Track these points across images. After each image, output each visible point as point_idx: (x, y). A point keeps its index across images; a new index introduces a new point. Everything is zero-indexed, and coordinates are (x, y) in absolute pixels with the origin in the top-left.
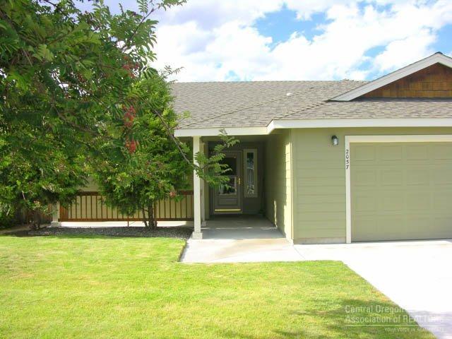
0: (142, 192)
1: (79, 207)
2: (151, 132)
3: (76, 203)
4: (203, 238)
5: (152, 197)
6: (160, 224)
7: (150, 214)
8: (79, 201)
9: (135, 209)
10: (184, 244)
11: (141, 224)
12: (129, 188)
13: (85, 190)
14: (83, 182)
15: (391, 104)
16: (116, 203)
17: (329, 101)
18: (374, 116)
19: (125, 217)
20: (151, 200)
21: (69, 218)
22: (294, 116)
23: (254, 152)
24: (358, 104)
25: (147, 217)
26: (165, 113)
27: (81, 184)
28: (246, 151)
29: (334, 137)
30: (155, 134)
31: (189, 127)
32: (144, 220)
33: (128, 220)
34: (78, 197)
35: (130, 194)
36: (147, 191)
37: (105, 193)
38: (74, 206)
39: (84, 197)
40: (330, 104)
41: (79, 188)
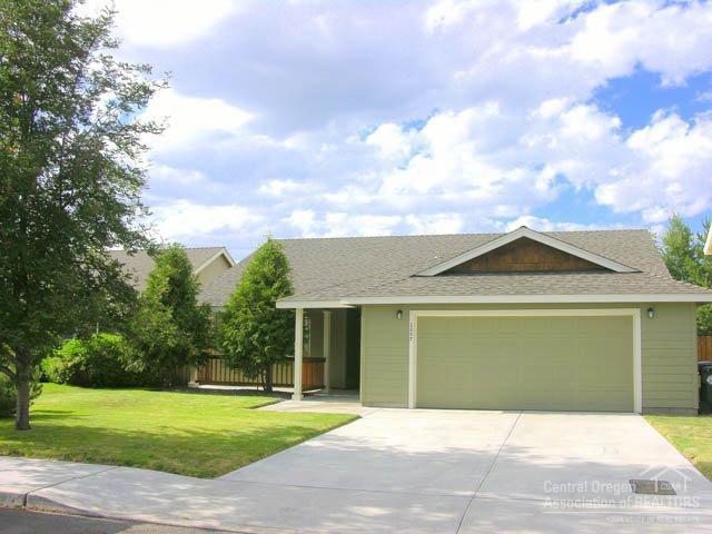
6: (274, 389)
7: (268, 379)
11: (261, 388)
17: (414, 276)
25: (265, 382)
32: (262, 385)
39: (214, 360)
40: (414, 279)
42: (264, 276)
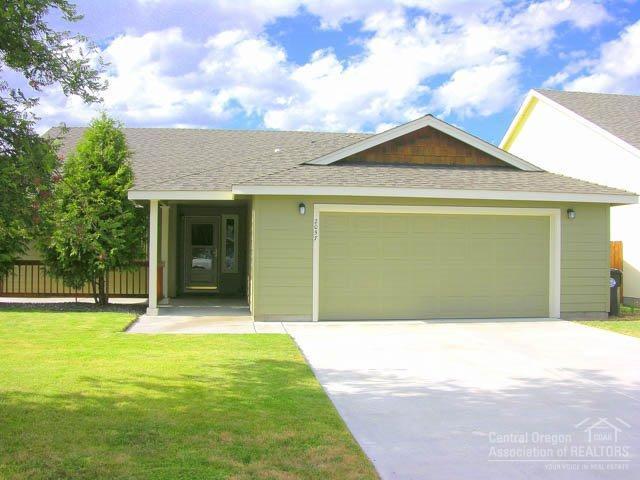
0: (91, 261)
1: (16, 279)
2: (103, 193)
3: (13, 274)
4: (159, 314)
5: (101, 267)
6: (111, 301)
7: (101, 288)
8: (16, 271)
9: (83, 281)
10: (134, 318)
11: (92, 300)
12: (75, 256)
13: (24, 258)
14: (23, 248)
15: (372, 170)
16: (61, 273)
17: (304, 164)
18: (344, 184)
19: (73, 291)
20: (101, 270)
21: (4, 291)
22: (258, 182)
23: (235, 218)
24: (336, 168)
25: (98, 292)
26: (120, 171)
27: (21, 251)
28: (225, 217)
29: (302, 205)
30: (108, 195)
31: (146, 189)
32: (94, 296)
33: (76, 295)
34: (16, 266)
35: (77, 263)
36: (96, 260)
37: (47, 262)
38: (10, 277)
39: (23, 267)
40: (304, 167)
41: (17, 255)
42: (101, 159)
